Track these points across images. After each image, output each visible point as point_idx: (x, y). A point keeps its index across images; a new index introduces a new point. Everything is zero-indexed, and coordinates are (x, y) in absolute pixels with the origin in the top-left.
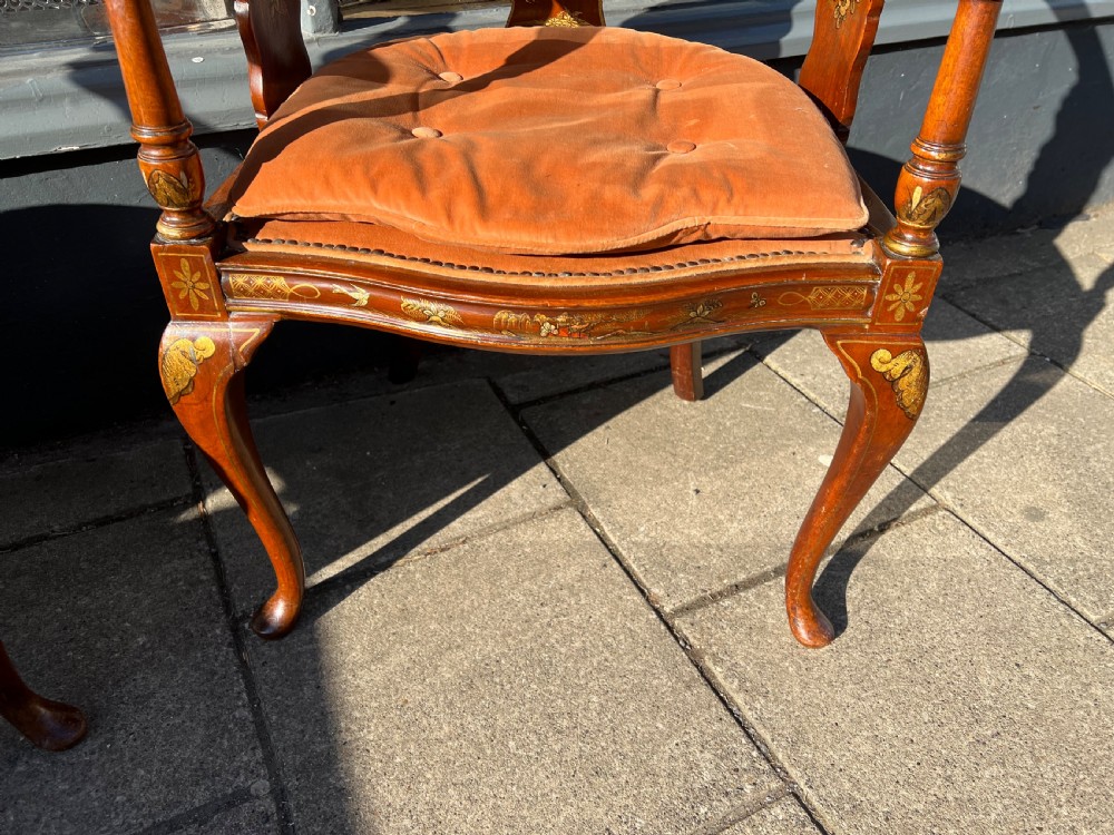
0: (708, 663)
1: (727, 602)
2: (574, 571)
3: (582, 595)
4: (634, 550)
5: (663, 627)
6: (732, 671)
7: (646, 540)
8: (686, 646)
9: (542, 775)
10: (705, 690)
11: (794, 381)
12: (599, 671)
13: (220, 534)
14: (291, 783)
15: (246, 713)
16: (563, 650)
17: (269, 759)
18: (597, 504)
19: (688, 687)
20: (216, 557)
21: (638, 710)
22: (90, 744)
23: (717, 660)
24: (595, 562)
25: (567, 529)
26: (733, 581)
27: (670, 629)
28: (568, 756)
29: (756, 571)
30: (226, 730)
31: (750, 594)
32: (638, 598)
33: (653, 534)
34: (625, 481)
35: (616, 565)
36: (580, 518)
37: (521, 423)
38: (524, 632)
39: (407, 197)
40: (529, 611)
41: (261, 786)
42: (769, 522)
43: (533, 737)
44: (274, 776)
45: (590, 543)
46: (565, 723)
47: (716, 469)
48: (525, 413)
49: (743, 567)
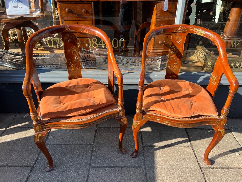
0: (206, 177)
1: (211, 169)
2: (189, 157)
3: (189, 160)
4: (199, 157)
5: (200, 169)
6: (209, 179)
7: (201, 156)
8: (203, 173)
9: (178, 181)
10: (204, 180)
11: (237, 139)
12: (189, 171)
13: (142, 134)
14: (147, 168)
15: (143, 158)
16: (184, 166)
17: (145, 164)
18: (195, 148)
19: (201, 178)
20: (141, 137)
21: (193, 178)
22: (126, 155)
23: (207, 176)
24: (193, 157)
25: (189, 150)
26: (214, 167)
27: (201, 170)
28: (182, 180)
29: (218, 167)
30: (140, 159)
31: (216, 170)
32: (197, 164)
33: (203, 155)
34: (201, 146)
35: (195, 158)
36: (192, 149)
37: (186, 131)
38: (179, 162)
39: (165, 110)
40: (181, 160)
41: (144, 167)
42: (223, 160)
43: (178, 176)
44: (145, 167)
45: (192, 153)
46: (182, 176)
47: (217, 149)
48: (187, 130)
49: (216, 166)
